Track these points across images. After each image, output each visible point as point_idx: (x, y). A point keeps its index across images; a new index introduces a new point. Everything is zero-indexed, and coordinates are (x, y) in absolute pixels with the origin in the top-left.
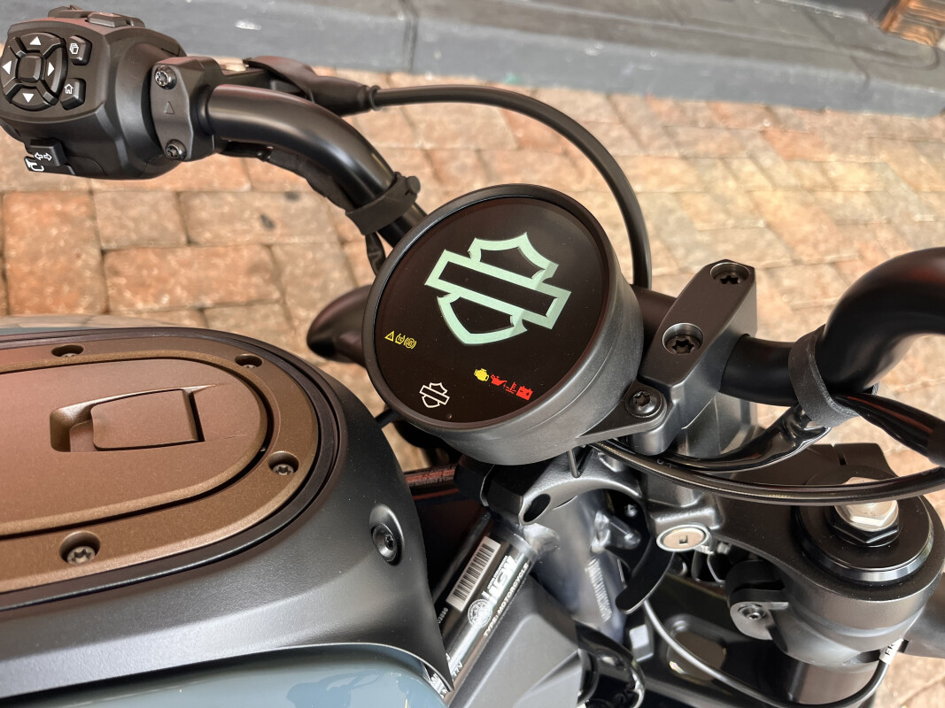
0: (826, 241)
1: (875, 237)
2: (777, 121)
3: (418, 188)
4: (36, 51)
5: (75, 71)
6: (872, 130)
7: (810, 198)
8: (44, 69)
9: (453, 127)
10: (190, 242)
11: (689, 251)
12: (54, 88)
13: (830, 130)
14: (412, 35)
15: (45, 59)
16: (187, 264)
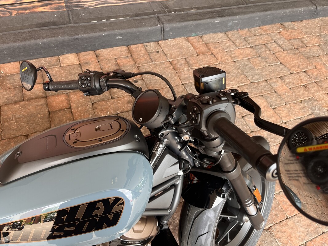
0: (302, 65)
1: (321, 60)
2: (285, 28)
3: (142, 89)
4: (83, 79)
5: (89, 82)
6: (321, 24)
7: (297, 52)
8: (85, 82)
9: (178, 53)
10: (112, 98)
11: (253, 77)
12: (87, 84)
13: (305, 26)
14: (163, 30)
15: (85, 81)
16: (112, 104)
